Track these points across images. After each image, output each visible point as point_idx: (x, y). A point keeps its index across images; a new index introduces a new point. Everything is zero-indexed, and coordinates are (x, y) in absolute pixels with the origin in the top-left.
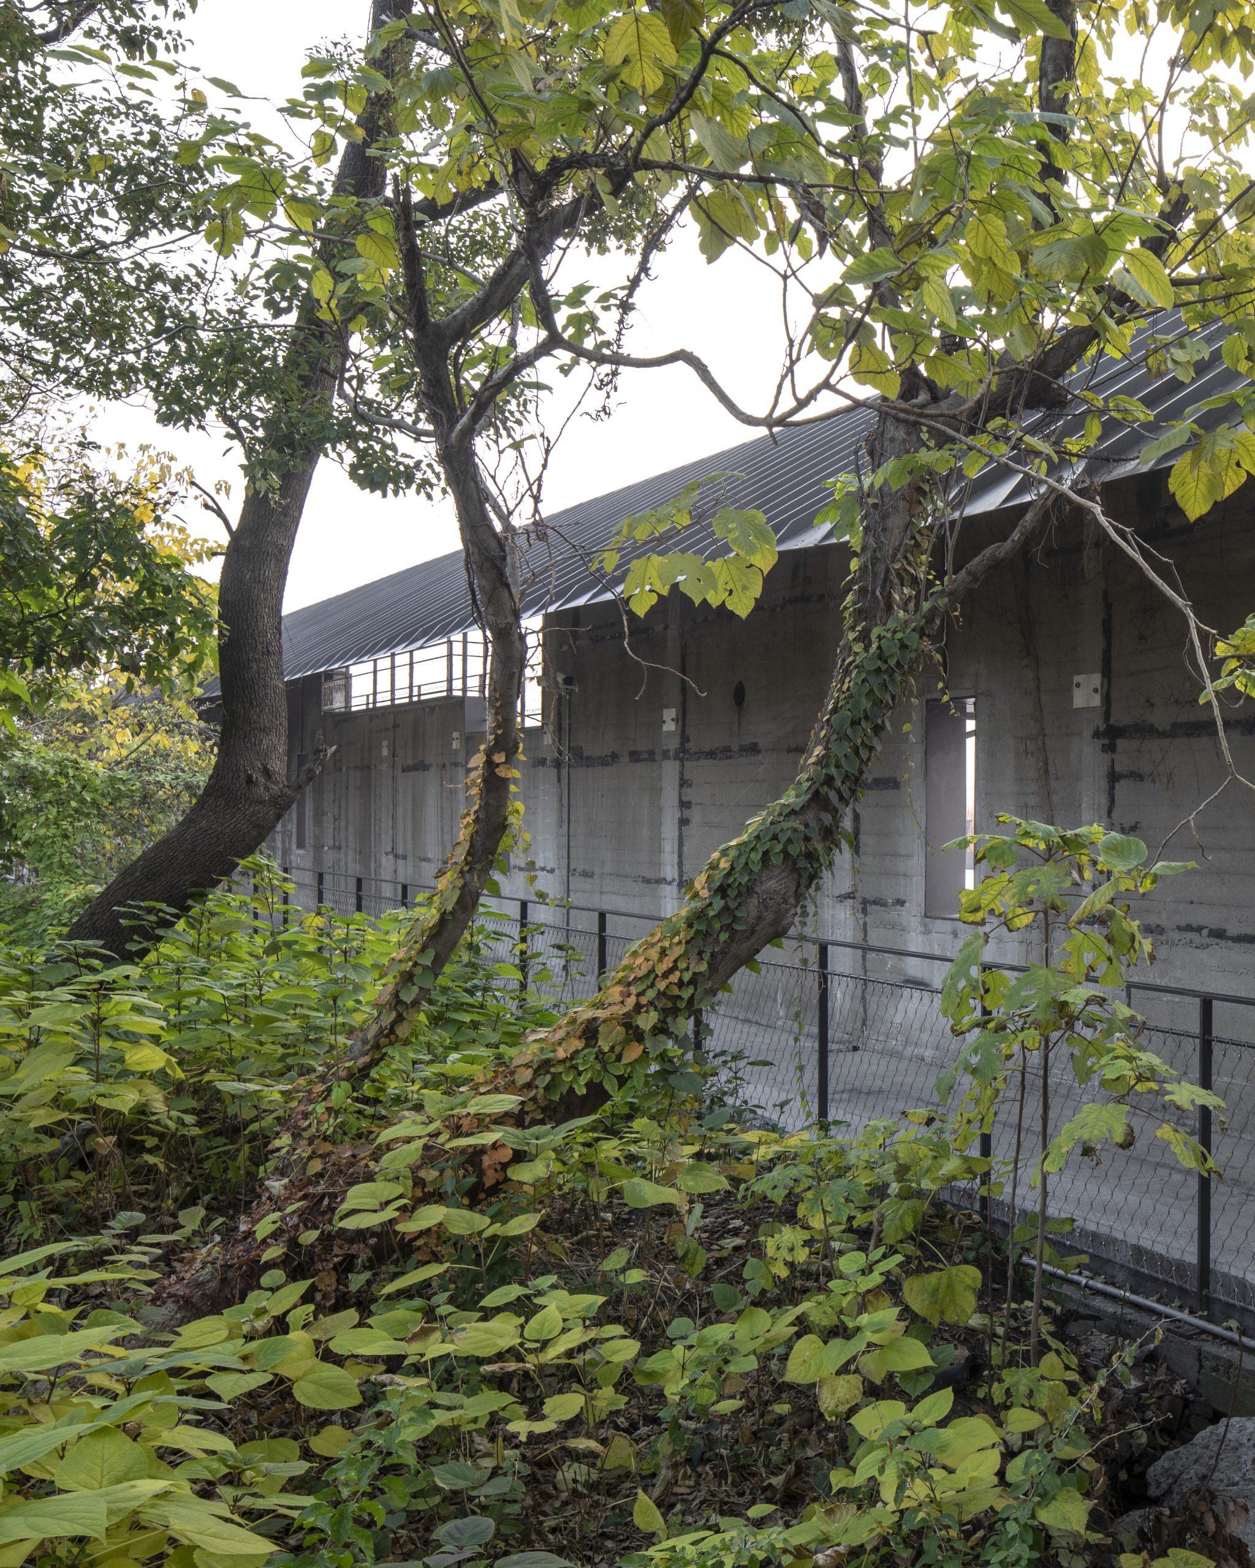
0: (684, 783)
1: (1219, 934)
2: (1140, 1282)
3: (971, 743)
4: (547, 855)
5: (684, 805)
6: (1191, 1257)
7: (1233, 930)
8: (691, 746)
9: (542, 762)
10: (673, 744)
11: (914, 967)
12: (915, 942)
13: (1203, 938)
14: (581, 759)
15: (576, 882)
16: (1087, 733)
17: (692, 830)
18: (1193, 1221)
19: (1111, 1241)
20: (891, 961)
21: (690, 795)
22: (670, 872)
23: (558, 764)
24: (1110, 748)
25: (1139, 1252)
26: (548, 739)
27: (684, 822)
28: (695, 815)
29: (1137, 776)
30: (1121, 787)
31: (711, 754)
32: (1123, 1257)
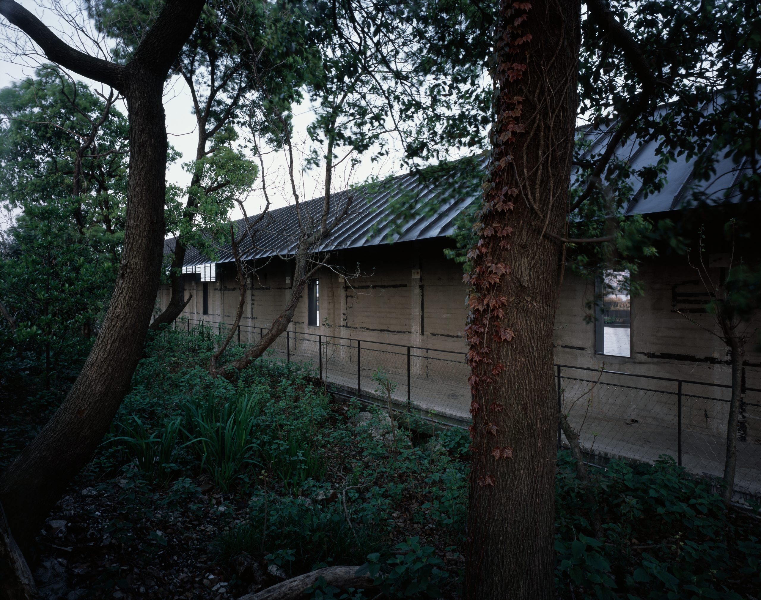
0: (252, 295)
1: (368, 329)
2: (349, 393)
3: (318, 287)
4: (218, 311)
5: (253, 300)
6: (357, 388)
7: (371, 328)
8: (254, 287)
9: (217, 289)
10: (250, 286)
11: (306, 336)
12: (306, 331)
13: (365, 330)
14: (226, 289)
15: (226, 318)
16: (342, 287)
17: (255, 306)
18: (357, 382)
19: (343, 386)
20: (301, 335)
21: (254, 298)
22: (250, 315)
23: (221, 290)
24: (346, 291)
25: (348, 387)
26: (218, 284)
27: (253, 304)
28: (255, 303)
29: (352, 297)
30: (349, 298)
31: (259, 289)
32: (346, 388)
